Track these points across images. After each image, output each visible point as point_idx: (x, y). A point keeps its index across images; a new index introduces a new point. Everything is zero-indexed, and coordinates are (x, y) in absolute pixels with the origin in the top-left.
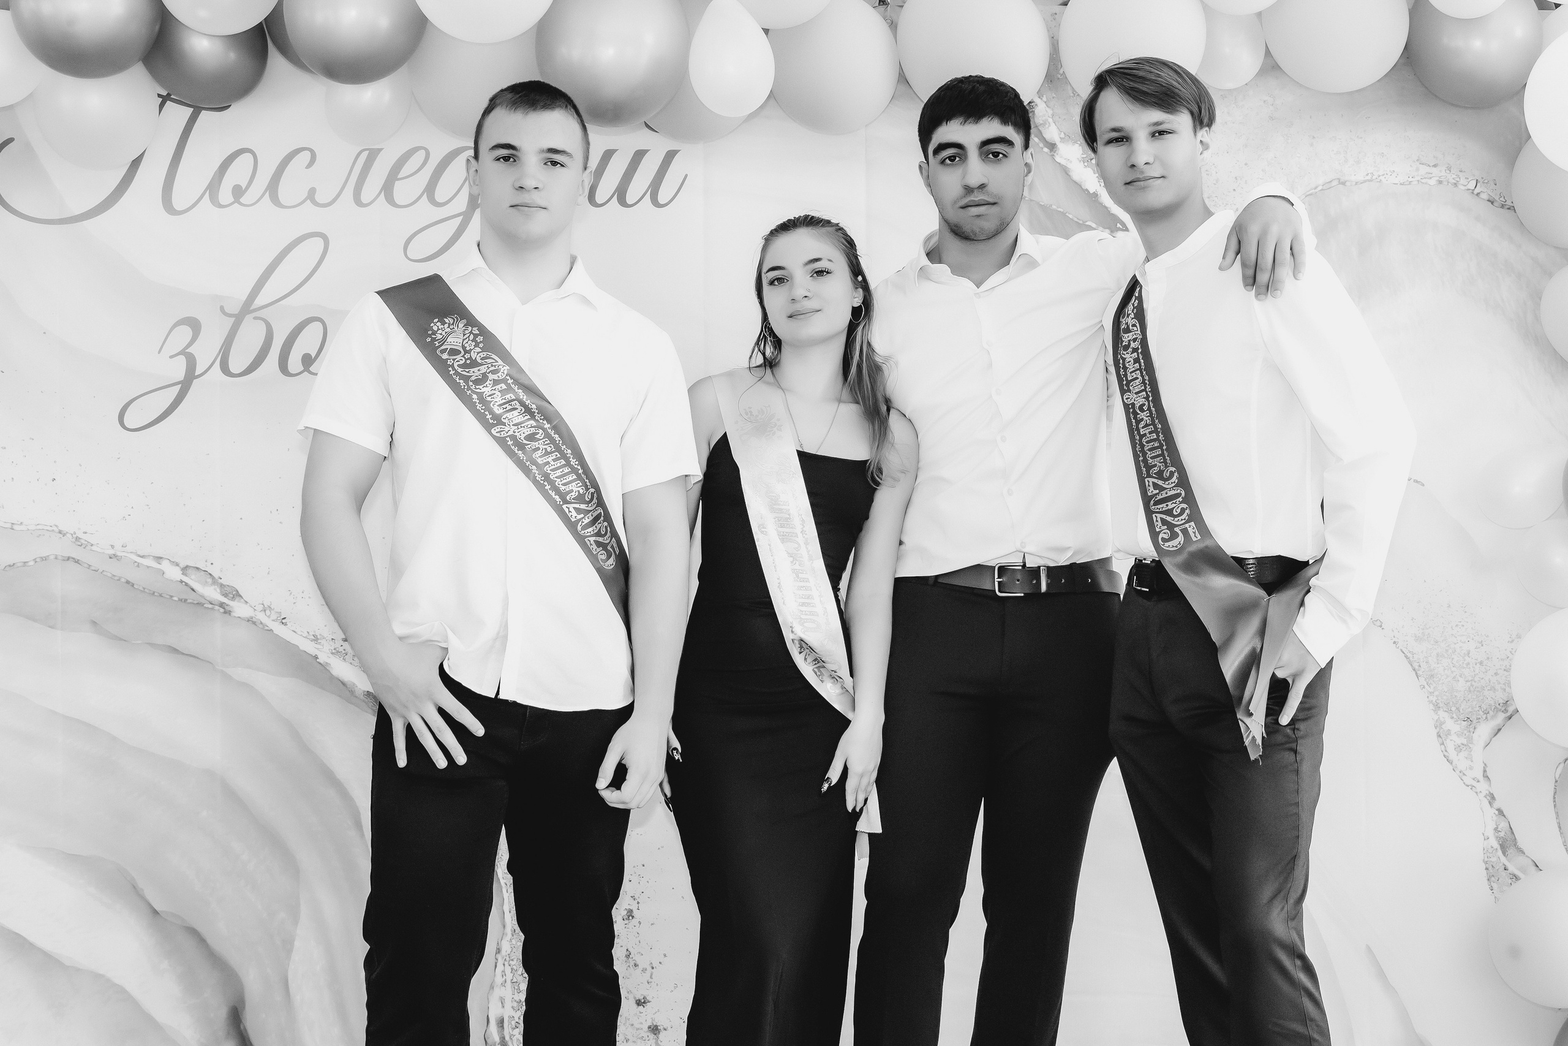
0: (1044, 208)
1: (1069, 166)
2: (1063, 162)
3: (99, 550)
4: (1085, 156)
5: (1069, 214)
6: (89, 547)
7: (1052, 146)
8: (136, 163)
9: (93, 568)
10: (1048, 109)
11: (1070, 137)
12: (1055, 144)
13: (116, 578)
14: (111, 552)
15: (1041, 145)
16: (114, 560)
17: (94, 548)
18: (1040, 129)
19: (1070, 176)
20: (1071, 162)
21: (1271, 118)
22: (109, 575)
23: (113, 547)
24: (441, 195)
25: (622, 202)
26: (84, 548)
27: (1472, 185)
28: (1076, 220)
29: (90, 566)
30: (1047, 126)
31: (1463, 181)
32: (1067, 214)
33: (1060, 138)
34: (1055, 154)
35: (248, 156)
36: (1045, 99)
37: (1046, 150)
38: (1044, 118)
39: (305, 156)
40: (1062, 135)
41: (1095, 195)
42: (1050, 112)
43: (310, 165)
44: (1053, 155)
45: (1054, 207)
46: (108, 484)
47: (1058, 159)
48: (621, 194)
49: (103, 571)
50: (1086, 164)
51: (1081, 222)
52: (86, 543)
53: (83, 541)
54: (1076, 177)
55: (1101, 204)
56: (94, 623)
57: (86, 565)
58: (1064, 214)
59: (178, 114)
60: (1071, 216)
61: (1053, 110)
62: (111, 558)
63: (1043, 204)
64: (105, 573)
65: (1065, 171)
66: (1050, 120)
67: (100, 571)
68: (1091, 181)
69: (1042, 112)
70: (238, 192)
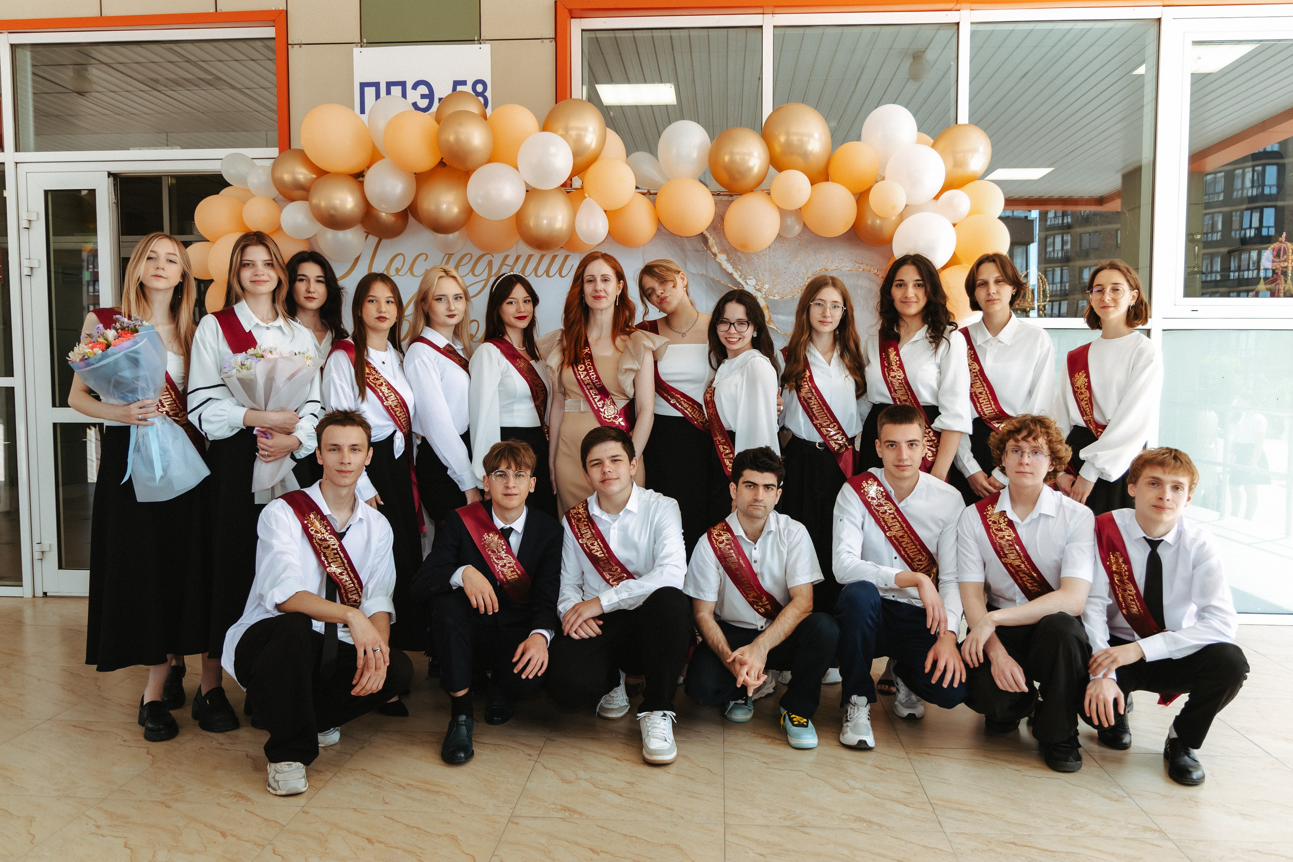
0: (712, 279)
1: (722, 263)
2: (719, 261)
7: (715, 255)
8: (357, 259)
10: (713, 237)
11: (721, 252)
15: (710, 255)
18: (710, 248)
20: (722, 261)
21: (799, 245)
24: (476, 273)
25: (548, 275)
27: (876, 271)
30: (713, 247)
31: (872, 270)
35: (401, 256)
36: (712, 233)
37: (712, 256)
38: (712, 244)
39: (424, 256)
40: (719, 251)
41: (731, 274)
42: (714, 239)
43: (425, 260)
44: (715, 259)
45: (715, 279)
47: (717, 260)
48: (547, 272)
50: (729, 264)
54: (724, 267)
58: (719, 281)
59: (373, 240)
60: (722, 282)
61: (716, 238)
65: (720, 264)
66: (714, 245)
68: (730, 269)
69: (711, 241)
70: (397, 270)
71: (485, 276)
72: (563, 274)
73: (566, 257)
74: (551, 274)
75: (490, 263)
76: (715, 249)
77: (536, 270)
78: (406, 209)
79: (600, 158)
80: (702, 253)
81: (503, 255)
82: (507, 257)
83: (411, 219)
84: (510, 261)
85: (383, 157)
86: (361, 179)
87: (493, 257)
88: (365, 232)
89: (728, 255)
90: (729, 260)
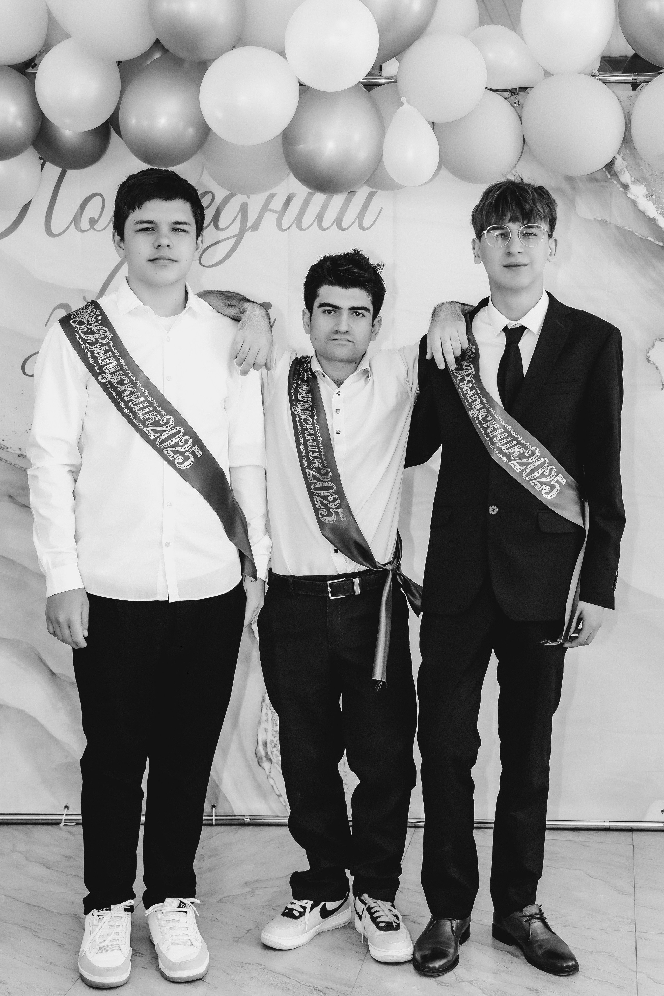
0: (619, 229)
1: (637, 200)
2: (633, 197)
3: (12, 451)
4: (648, 193)
5: (636, 232)
6: (6, 449)
7: (626, 187)
8: (26, 207)
9: (8, 462)
10: (623, 161)
11: (638, 181)
12: (628, 185)
13: (23, 469)
14: (19, 452)
15: (618, 186)
16: (21, 457)
17: (9, 450)
18: (618, 175)
19: (637, 207)
20: (638, 197)
22: (19, 467)
23: (20, 449)
25: (340, 227)
26: (3, 450)
28: (640, 236)
29: (6, 461)
30: (623, 173)
32: (634, 233)
33: (632, 181)
34: (627, 192)
35: (98, 198)
36: (622, 155)
37: (621, 189)
38: (621, 168)
40: (633, 179)
41: (654, 219)
42: (625, 163)
44: (626, 193)
45: (626, 228)
46: (16, 409)
47: (629, 195)
48: (339, 221)
49: (15, 464)
50: (648, 199)
51: (644, 238)
52: (4, 446)
53: (2, 446)
54: (641, 207)
55: (657, 226)
56: (10, 496)
57: (4, 461)
58: (632, 233)
60: (637, 234)
61: (627, 162)
62: (19, 456)
63: (618, 226)
64: (16, 466)
65: (634, 203)
66: (625, 169)
67: (13, 464)
68: (651, 210)
69: (619, 164)
70: (93, 222)
71: (235, 229)
72: (366, 225)
73: (371, 196)
74: (345, 225)
75: (244, 209)
76: (626, 178)
77: (320, 218)
78: (107, 121)
79: (430, 28)
80: (603, 184)
81: (265, 195)
82: (271, 197)
83: (114, 135)
84: (277, 204)
85: (68, 36)
86: (30, 70)
87: (249, 197)
88: (40, 158)
89: (648, 185)
90: (650, 195)
